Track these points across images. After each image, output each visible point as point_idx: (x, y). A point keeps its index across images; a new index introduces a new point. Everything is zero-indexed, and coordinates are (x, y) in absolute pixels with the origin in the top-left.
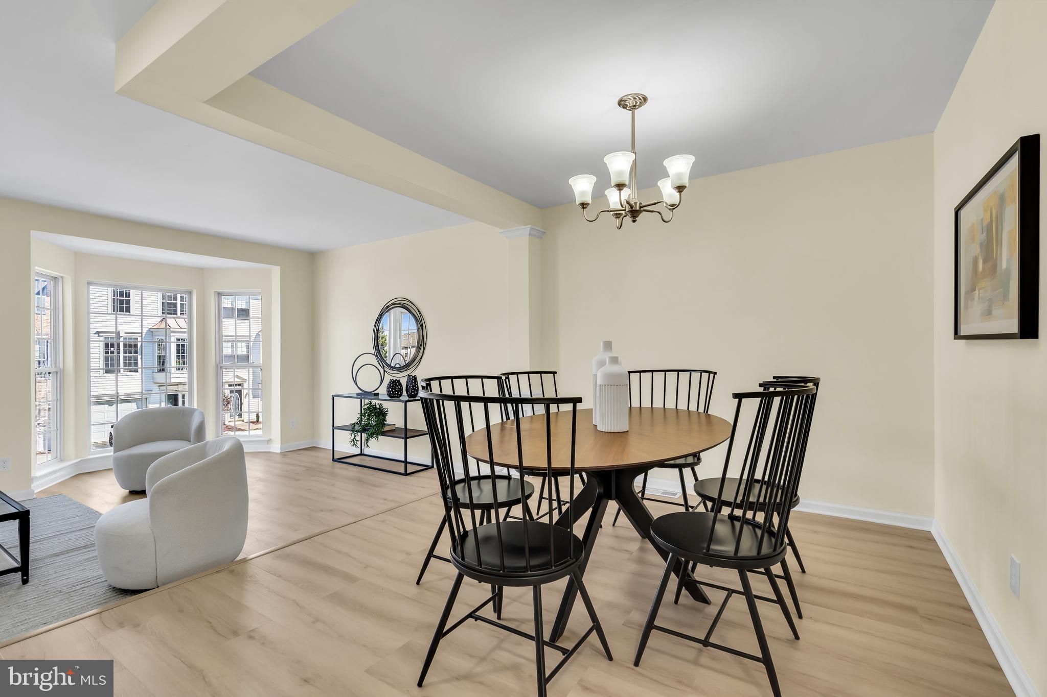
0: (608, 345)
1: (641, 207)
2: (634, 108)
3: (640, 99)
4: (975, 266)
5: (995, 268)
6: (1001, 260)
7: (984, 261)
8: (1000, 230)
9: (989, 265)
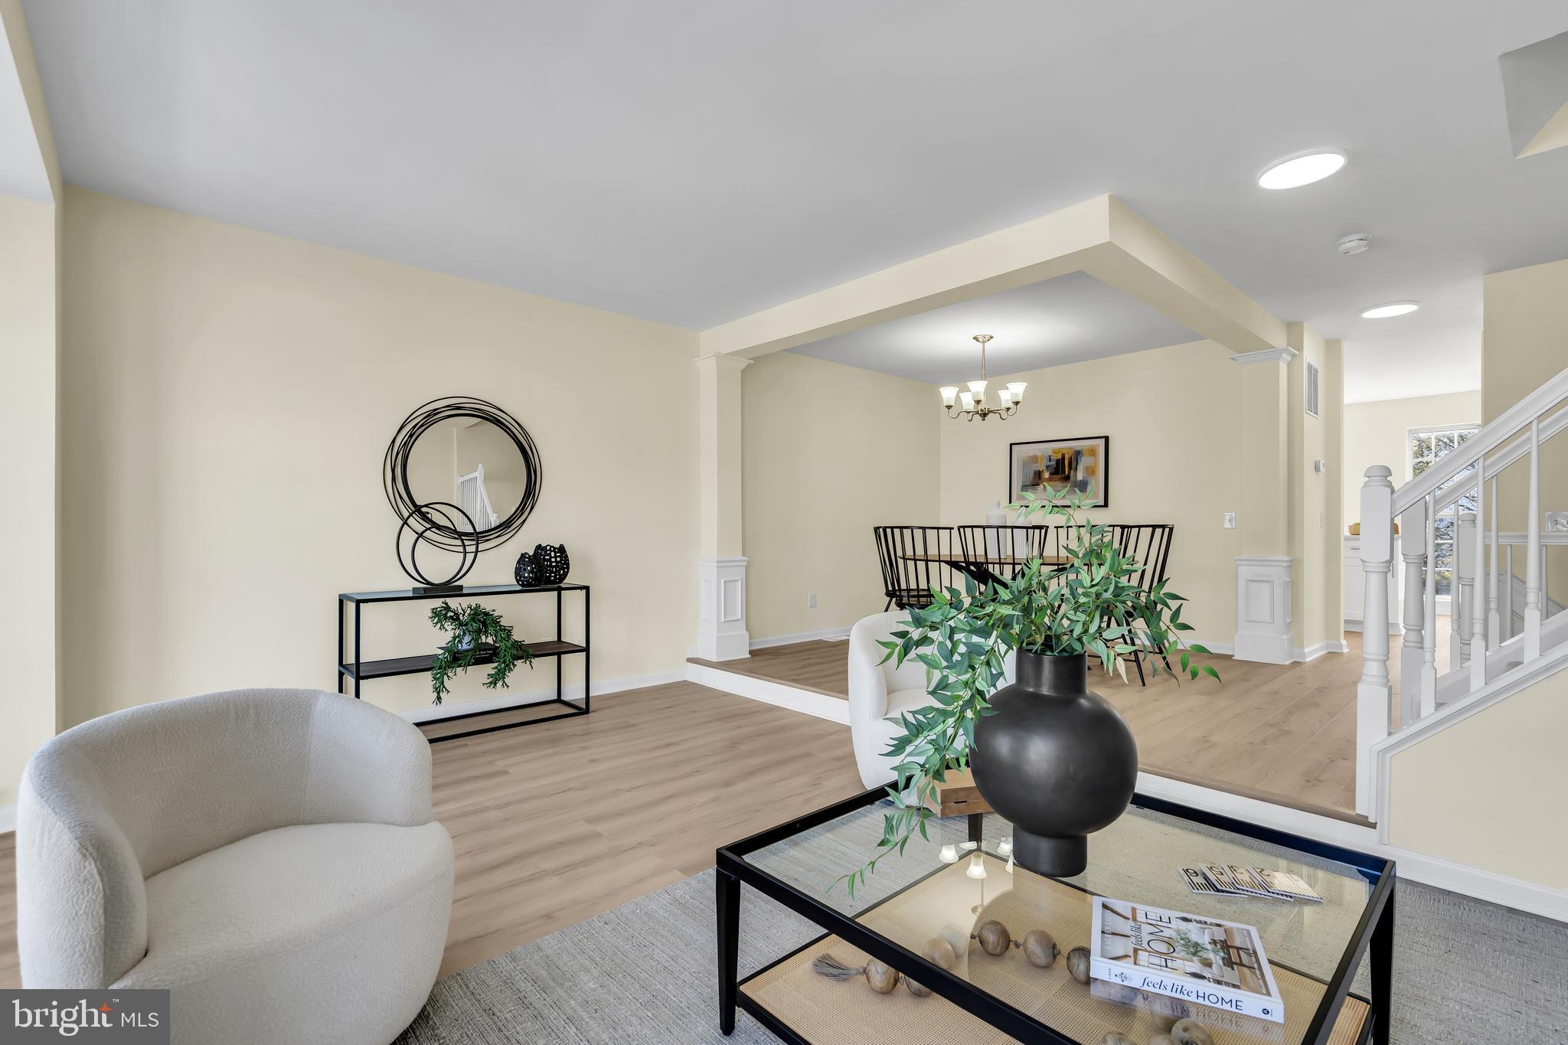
2: (983, 342)
3: (988, 338)
4: (1038, 475)
5: (1067, 478)
6: (1076, 476)
7: (1051, 474)
8: (1074, 464)
9: (1059, 476)
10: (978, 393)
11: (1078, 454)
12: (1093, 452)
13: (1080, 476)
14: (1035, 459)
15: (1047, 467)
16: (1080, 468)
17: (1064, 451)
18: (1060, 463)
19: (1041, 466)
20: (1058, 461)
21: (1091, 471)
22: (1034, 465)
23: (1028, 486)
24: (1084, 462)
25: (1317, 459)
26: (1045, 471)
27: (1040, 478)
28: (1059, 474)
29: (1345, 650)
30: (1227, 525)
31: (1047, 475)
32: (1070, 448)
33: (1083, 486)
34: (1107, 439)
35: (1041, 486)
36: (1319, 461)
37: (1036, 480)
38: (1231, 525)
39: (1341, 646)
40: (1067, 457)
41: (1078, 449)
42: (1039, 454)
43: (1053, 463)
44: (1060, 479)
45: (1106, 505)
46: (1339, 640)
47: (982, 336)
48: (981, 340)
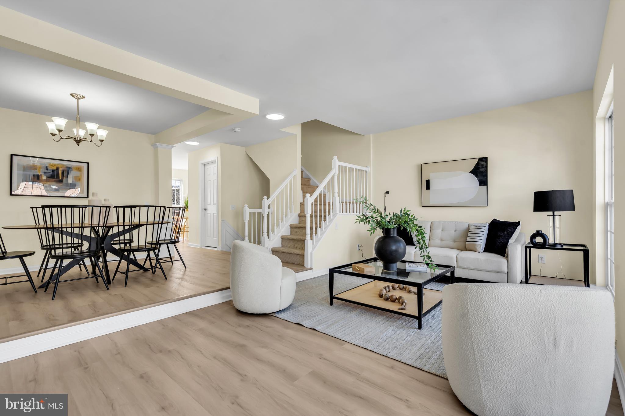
2: (78, 99)
3: (80, 96)
5: (61, 181)
6: (67, 181)
7: (48, 177)
8: (66, 174)
11: (69, 169)
12: (79, 170)
13: (71, 181)
14: (35, 168)
15: (45, 173)
16: (71, 177)
17: (58, 166)
19: (40, 172)
20: (53, 171)
21: (77, 179)
22: (33, 170)
24: (73, 174)
26: (43, 175)
27: (39, 178)
28: (54, 178)
31: (44, 178)
32: (63, 165)
33: (72, 186)
34: (88, 164)
37: (36, 180)
40: (61, 169)
41: (69, 166)
42: (38, 165)
43: (50, 171)
44: (55, 181)
45: (88, 197)
47: (77, 95)
48: (76, 97)
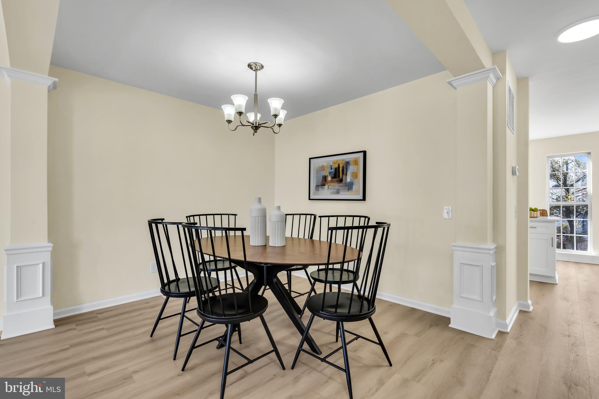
0: (260, 200)
1: (259, 125)
2: (256, 70)
3: (259, 66)
4: (325, 178)
5: (341, 181)
6: (346, 179)
7: (332, 178)
8: (345, 171)
9: (336, 179)
10: (240, 106)
11: (347, 163)
12: (356, 162)
13: (349, 179)
14: (323, 168)
15: (330, 173)
16: (349, 173)
17: (340, 162)
18: (337, 170)
19: (326, 173)
20: (336, 169)
21: (355, 175)
22: (322, 172)
23: (319, 186)
24: (351, 169)
25: (514, 166)
26: (329, 176)
27: (326, 181)
29: (531, 309)
30: (445, 216)
31: (329, 179)
32: (343, 160)
33: (350, 186)
34: (365, 153)
35: (326, 186)
36: (516, 167)
37: (324, 182)
38: (449, 216)
39: (528, 307)
40: (341, 166)
41: (347, 160)
42: (325, 164)
43: (333, 170)
44: (337, 181)
45: (364, 199)
46: (527, 301)
47: (256, 64)
48: (254, 68)
